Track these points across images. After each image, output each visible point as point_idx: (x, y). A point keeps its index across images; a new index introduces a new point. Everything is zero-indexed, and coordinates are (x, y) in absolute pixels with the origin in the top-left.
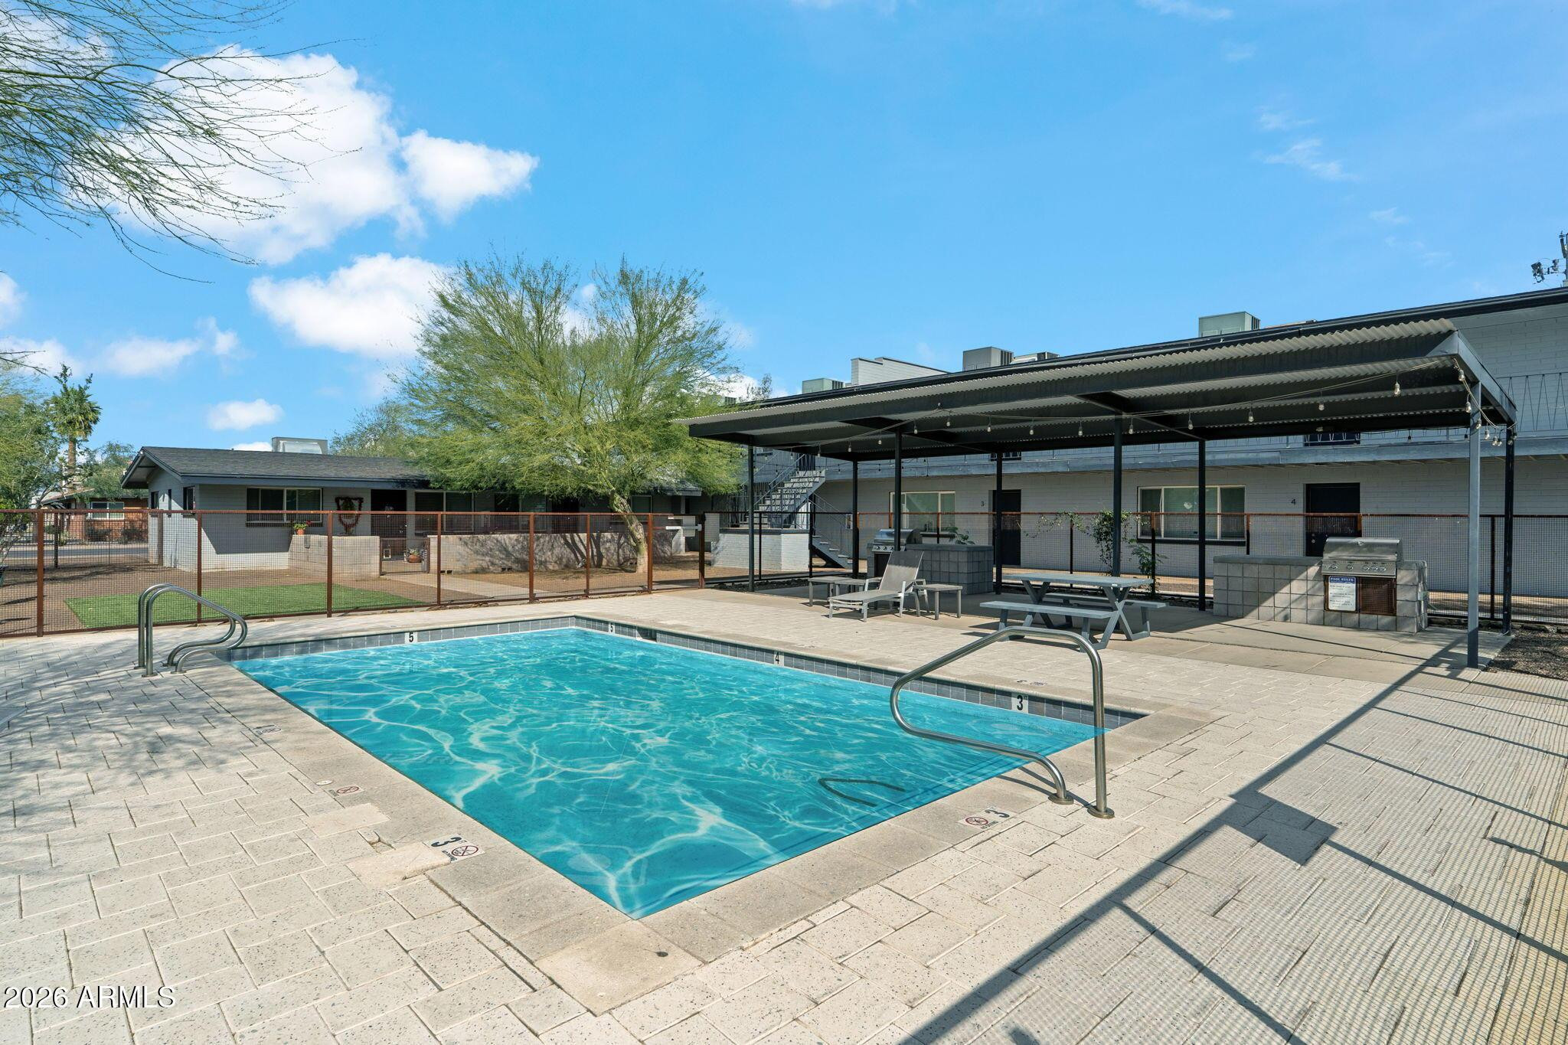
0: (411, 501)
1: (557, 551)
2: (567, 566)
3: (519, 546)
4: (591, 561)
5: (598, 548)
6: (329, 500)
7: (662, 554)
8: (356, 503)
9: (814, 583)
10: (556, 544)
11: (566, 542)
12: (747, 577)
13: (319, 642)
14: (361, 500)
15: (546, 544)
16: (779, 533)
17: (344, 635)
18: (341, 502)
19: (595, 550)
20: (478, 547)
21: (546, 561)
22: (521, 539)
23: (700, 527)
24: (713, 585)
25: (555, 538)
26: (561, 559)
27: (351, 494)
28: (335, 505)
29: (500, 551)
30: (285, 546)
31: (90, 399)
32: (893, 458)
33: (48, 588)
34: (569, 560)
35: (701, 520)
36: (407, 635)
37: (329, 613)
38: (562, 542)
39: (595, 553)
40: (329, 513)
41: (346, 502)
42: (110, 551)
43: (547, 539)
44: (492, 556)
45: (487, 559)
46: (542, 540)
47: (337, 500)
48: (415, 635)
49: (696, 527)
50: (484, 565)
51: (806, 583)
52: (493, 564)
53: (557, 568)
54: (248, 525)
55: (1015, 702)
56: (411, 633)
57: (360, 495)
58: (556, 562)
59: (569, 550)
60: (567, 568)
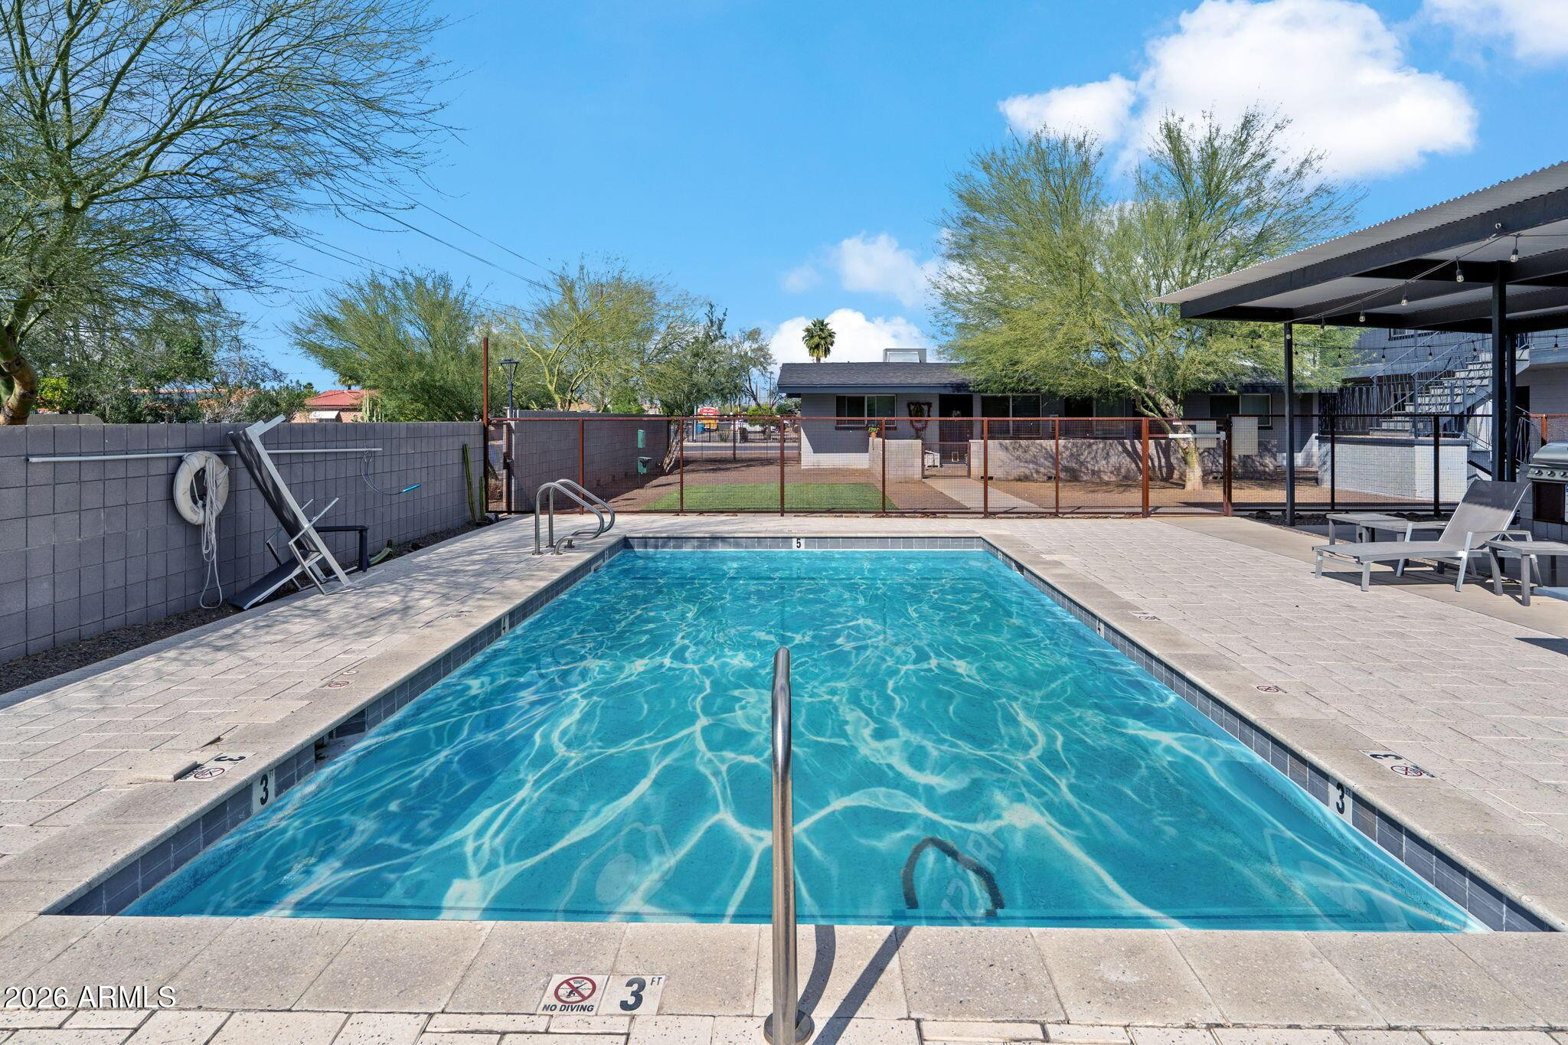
0: (977, 407)
1: (1113, 460)
2: (1126, 477)
3: (1068, 453)
4: (1158, 473)
5: (1168, 458)
6: (901, 407)
7: (1261, 468)
8: (925, 408)
9: (1335, 522)
10: (1112, 452)
11: (1125, 450)
12: (1284, 504)
13: (715, 539)
14: (929, 405)
15: (1100, 451)
16: (1410, 444)
17: (736, 535)
18: (912, 407)
19: (1163, 460)
20: (1019, 453)
21: (1099, 471)
22: (1070, 445)
23: (1223, 435)
24: (1247, 513)
25: (1111, 445)
26: (1118, 469)
27: (922, 400)
28: (907, 409)
29: (1045, 459)
30: (864, 448)
31: (829, 327)
32: (1490, 332)
33: (686, 477)
34: (1128, 470)
35: (1226, 426)
36: (795, 540)
37: (782, 512)
38: (1120, 449)
39: (1163, 464)
40: (902, 419)
41: (917, 408)
42: (767, 448)
43: (1101, 445)
44: (1036, 463)
45: (1031, 466)
46: (1095, 447)
47: (909, 405)
48: (802, 541)
49: (1218, 436)
50: (1027, 472)
51: (1324, 521)
52: (1038, 472)
53: (1113, 479)
54: (837, 429)
55: (1334, 793)
56: (799, 539)
57: (928, 400)
58: (1112, 473)
59: (1128, 459)
60: (1125, 482)
